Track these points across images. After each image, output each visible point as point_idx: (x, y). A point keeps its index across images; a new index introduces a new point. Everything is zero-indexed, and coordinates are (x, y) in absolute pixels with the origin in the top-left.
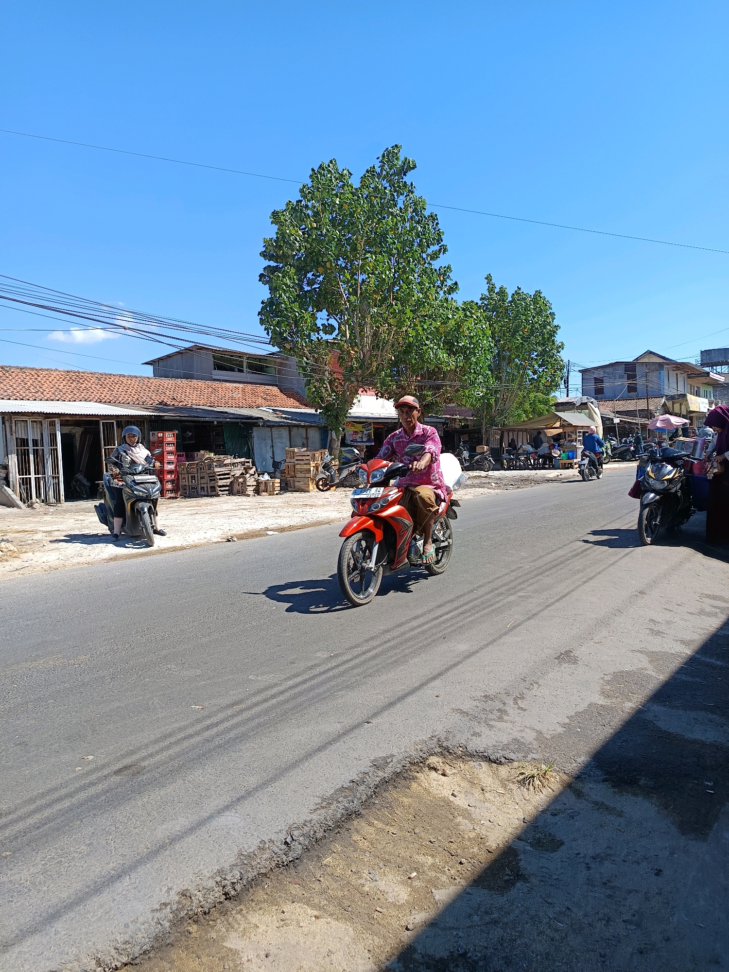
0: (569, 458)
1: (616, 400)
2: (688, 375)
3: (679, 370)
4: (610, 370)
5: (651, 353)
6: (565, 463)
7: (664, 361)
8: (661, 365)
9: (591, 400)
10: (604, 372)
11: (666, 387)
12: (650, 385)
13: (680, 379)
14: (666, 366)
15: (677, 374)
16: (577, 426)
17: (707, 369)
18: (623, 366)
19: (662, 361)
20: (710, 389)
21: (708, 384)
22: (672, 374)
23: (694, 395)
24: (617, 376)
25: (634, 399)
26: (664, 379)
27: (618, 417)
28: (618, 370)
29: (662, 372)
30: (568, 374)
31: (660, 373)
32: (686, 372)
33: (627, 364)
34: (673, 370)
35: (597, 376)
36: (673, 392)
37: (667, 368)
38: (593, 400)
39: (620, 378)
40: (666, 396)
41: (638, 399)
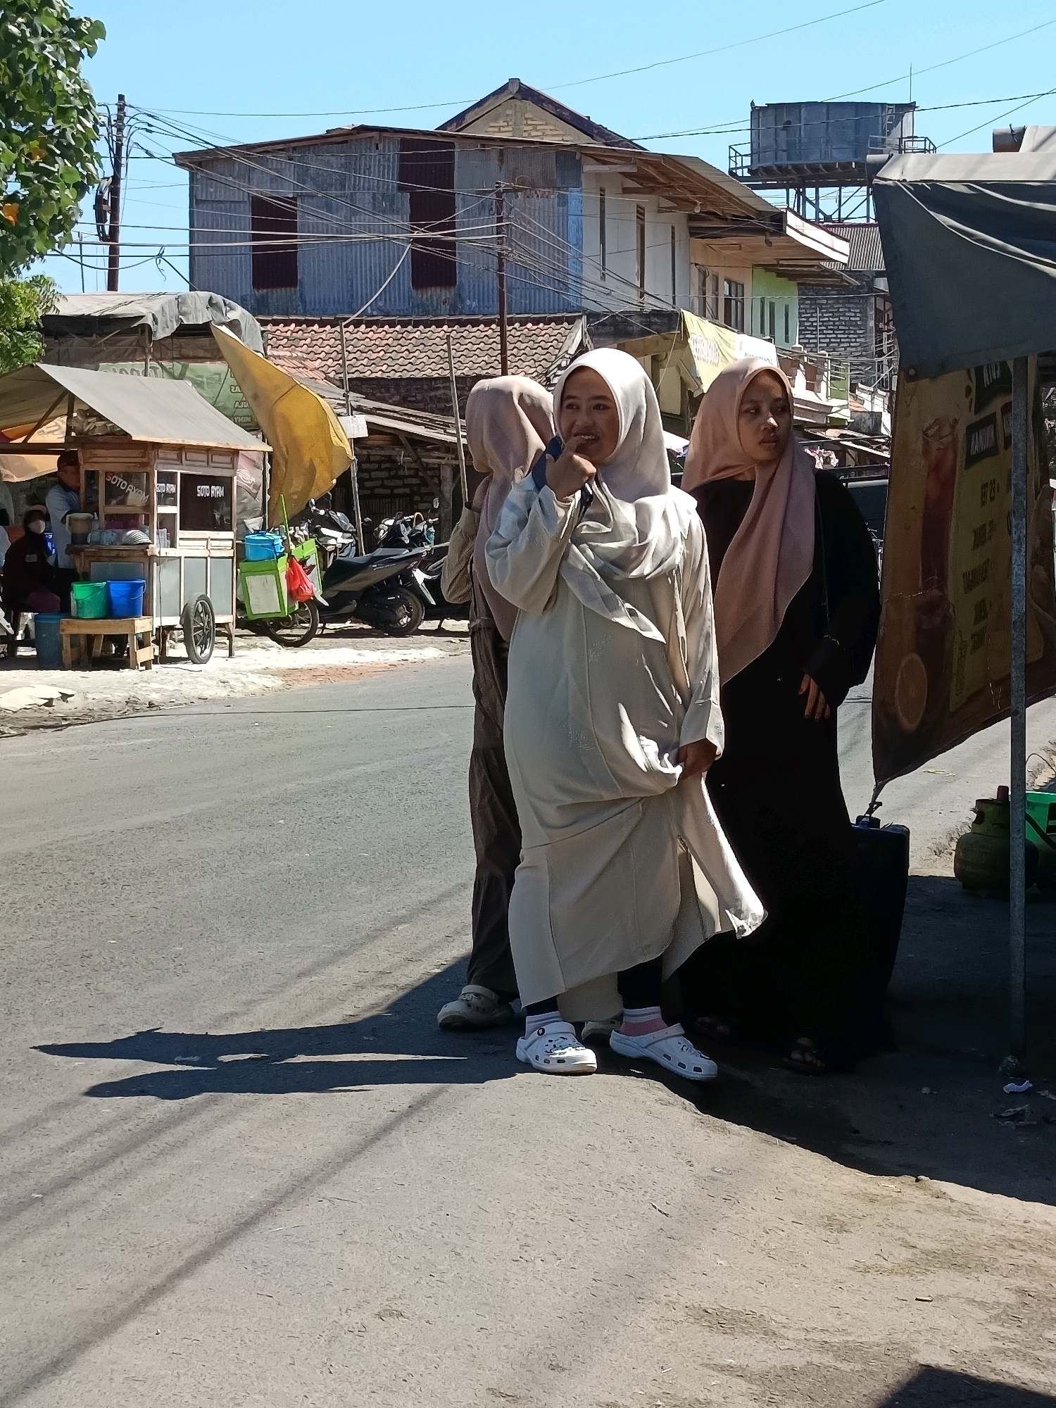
0: (110, 612)
1: (357, 324)
2: (692, 218)
3: (652, 191)
4: (332, 164)
5: (527, 94)
6: (90, 639)
7: (584, 140)
8: (568, 159)
9: (232, 316)
10: (302, 175)
11: (591, 273)
12: (515, 255)
13: (657, 233)
14: (589, 167)
15: (641, 213)
16: (156, 446)
17: (776, 198)
18: (393, 152)
19: (572, 137)
20: (789, 298)
21: (781, 271)
22: (621, 207)
23: (714, 319)
24: (365, 199)
25: (439, 324)
26: (580, 229)
27: (360, 410)
28: (368, 170)
29: (573, 194)
30: (117, 166)
31: (563, 201)
32: (681, 202)
33: (409, 141)
34: (626, 191)
35: (263, 191)
36: (622, 300)
37: (598, 175)
38: (238, 313)
39: (376, 209)
40: (592, 316)
41: (462, 324)
